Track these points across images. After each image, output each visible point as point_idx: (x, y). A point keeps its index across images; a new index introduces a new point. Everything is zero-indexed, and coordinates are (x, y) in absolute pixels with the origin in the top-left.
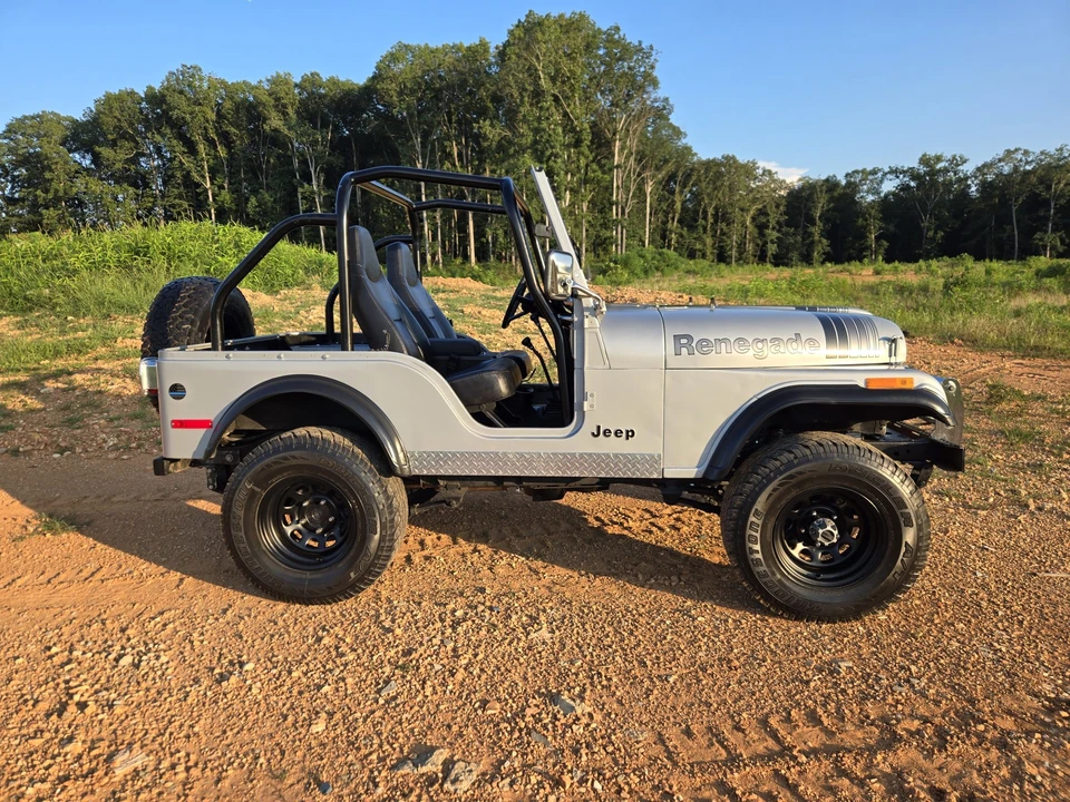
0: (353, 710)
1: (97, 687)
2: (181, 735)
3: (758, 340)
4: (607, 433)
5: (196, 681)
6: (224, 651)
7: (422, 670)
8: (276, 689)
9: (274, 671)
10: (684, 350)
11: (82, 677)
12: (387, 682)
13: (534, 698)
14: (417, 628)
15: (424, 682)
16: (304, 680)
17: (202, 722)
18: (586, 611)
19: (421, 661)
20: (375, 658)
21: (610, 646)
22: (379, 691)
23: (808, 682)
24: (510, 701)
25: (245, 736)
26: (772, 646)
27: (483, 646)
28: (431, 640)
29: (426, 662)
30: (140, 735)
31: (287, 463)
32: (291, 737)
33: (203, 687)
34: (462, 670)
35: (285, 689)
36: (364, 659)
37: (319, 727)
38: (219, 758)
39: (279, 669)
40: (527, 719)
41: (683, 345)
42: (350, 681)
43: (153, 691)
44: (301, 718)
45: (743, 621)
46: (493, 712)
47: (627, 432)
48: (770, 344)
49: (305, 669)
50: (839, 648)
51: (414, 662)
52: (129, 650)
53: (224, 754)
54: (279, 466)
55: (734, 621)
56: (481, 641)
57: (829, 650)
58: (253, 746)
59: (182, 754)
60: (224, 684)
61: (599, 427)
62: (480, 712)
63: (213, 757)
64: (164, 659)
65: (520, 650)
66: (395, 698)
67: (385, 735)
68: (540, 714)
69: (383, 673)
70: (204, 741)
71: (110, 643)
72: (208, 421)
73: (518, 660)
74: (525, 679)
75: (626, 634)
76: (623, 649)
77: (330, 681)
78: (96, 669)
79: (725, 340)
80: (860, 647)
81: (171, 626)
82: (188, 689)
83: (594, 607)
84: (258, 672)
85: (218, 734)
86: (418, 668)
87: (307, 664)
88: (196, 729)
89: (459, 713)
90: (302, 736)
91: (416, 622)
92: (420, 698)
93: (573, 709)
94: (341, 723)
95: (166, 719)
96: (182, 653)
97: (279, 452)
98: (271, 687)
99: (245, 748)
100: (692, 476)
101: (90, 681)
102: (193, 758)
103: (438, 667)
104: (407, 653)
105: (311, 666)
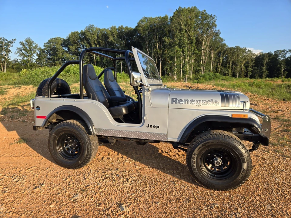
0: (64, 202)
1: (5, 186)
2: (17, 203)
3: (198, 101)
4: (151, 126)
5: (29, 188)
6: (41, 180)
7: (88, 192)
8: (47, 193)
9: (50, 188)
10: (174, 103)
11: (3, 183)
12: (77, 194)
13: (115, 205)
14: (93, 179)
15: (87, 196)
16: (56, 191)
17: (24, 200)
18: (144, 179)
19: (89, 189)
20: (77, 187)
21: (145, 191)
22: (73, 197)
23: (201, 210)
24: (108, 205)
25: (32, 206)
26: (196, 196)
27: (109, 187)
28: (95, 183)
29: (90, 190)
30: (7, 202)
31: (64, 129)
32: (43, 208)
33: (30, 190)
34: (99, 193)
35: (50, 193)
36: (75, 187)
37: (52, 206)
38: (23, 211)
39: (51, 187)
40: (109, 211)
41: (174, 101)
42: (67, 193)
43: (17, 189)
44: (49, 203)
45: (190, 187)
46: (101, 207)
47: (157, 126)
48: (202, 102)
49: (58, 188)
50: (217, 199)
51: (87, 189)
52: (18, 177)
53: (24, 210)
54: (62, 130)
55: (188, 187)
56: (109, 185)
57: (214, 200)
58: (33, 209)
59: (14, 209)
60: (35, 190)
61: (149, 125)
62: (97, 207)
63: (22, 210)
64: (25, 181)
65: (119, 189)
66: (77, 199)
67: (67, 211)
68: (114, 210)
69: (77, 191)
70: (22, 205)
71: (15, 174)
72: (45, 117)
73: (116, 192)
74: (116, 198)
75: (152, 187)
76: (149, 192)
77: (62, 192)
78: (7, 181)
79: (187, 100)
80: (224, 200)
81: (32, 171)
82: (26, 190)
83: (147, 178)
84: (45, 187)
85: (26, 204)
86: (87, 191)
87: (59, 186)
88: (21, 202)
89: (92, 206)
90: (46, 208)
91: (94, 177)
92: (83, 200)
93: (124, 209)
94: (58, 206)
95: (16, 198)
96: (30, 179)
97: (62, 126)
98: (47, 192)
99: (30, 209)
100: (176, 141)
101: (4, 185)
102: (16, 210)
103: (93, 191)
104: (86, 186)
105: (60, 187)
